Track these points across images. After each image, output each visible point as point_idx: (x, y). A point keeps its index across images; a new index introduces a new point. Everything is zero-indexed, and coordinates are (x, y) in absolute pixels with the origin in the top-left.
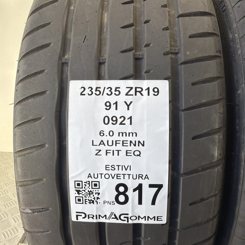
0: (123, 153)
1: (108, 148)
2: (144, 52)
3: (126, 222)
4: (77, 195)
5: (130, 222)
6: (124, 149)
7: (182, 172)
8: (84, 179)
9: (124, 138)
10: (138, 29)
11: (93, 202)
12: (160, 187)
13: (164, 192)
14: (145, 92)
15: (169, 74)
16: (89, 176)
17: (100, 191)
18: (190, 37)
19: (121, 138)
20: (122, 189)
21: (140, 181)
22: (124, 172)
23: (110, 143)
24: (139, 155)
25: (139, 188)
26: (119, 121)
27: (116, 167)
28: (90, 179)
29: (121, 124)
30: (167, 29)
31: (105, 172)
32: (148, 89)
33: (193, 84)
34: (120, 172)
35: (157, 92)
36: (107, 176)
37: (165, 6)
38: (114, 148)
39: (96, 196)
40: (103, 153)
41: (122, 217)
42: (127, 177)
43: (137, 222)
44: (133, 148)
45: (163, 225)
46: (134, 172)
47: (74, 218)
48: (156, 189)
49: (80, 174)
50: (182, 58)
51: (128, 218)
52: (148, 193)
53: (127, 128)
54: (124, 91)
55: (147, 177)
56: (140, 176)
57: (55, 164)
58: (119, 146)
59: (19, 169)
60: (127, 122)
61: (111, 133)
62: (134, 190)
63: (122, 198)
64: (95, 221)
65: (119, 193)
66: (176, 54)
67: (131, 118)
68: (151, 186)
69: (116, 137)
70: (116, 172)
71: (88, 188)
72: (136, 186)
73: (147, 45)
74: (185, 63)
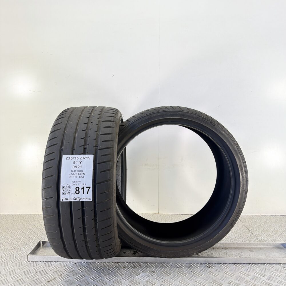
0: (78, 177)
1: (74, 175)
2: (87, 146)
3: (79, 201)
4: (63, 191)
5: (80, 201)
6: (79, 176)
7: (97, 183)
8: (66, 186)
9: (79, 172)
10: (86, 139)
11: (68, 194)
12: (90, 187)
13: (91, 189)
14: (86, 158)
15: (94, 153)
16: (67, 185)
17: (70, 190)
18: (102, 142)
19: (78, 172)
20: (77, 189)
21: (83, 186)
22: (78, 183)
23: (74, 174)
24: (83, 177)
25: (83, 188)
26: (78, 167)
27: (76, 182)
28: (67, 186)
29: (78, 168)
30: (95, 139)
31: (72, 183)
32: (87, 157)
33: (102, 156)
34: (77, 183)
35: (90, 158)
36: (73, 185)
37: (96, 132)
38: (75, 175)
39: (69, 191)
40: (72, 177)
41: (78, 199)
42: (79, 184)
43: (82, 201)
44: (81, 175)
45: (91, 201)
46: (81, 183)
47: (61, 200)
48: (88, 188)
49: (64, 184)
50: (99, 148)
51: (79, 199)
52: (86, 190)
53: (80, 169)
54: (79, 158)
55: (85, 184)
56: (83, 184)
57: (56, 181)
58: (77, 175)
59: (44, 184)
60: (80, 167)
61: (75, 171)
62: (82, 189)
63: (77, 192)
64: (68, 201)
65: (77, 190)
66: (97, 147)
67: (81, 166)
68: (87, 187)
69: (76, 172)
70: (76, 183)
71: (67, 189)
72: (82, 187)
73: (88, 144)
74: (99, 150)
